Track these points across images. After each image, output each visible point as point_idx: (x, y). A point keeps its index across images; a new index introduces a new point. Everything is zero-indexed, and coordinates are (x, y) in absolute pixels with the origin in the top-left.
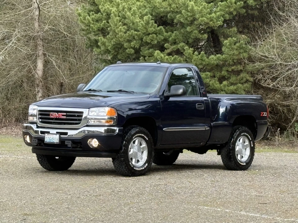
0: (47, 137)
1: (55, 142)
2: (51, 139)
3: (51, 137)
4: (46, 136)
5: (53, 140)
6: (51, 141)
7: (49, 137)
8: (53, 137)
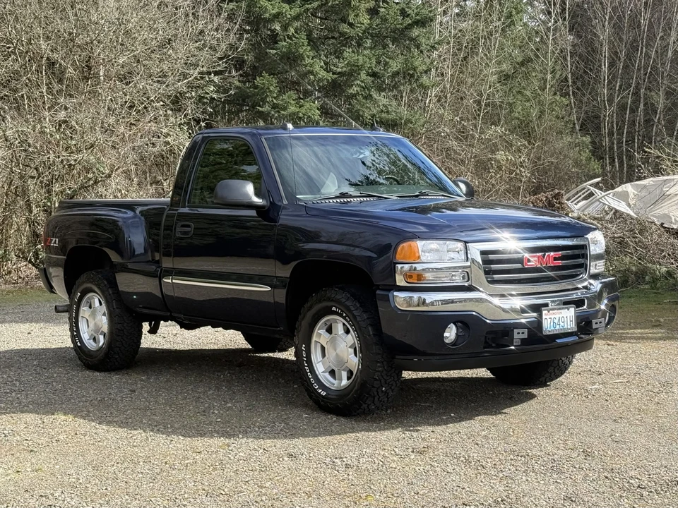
0: (548, 317)
1: (566, 327)
2: (556, 321)
3: (557, 316)
4: (544, 317)
5: (562, 324)
6: (558, 327)
7: (552, 317)
8: (561, 316)
